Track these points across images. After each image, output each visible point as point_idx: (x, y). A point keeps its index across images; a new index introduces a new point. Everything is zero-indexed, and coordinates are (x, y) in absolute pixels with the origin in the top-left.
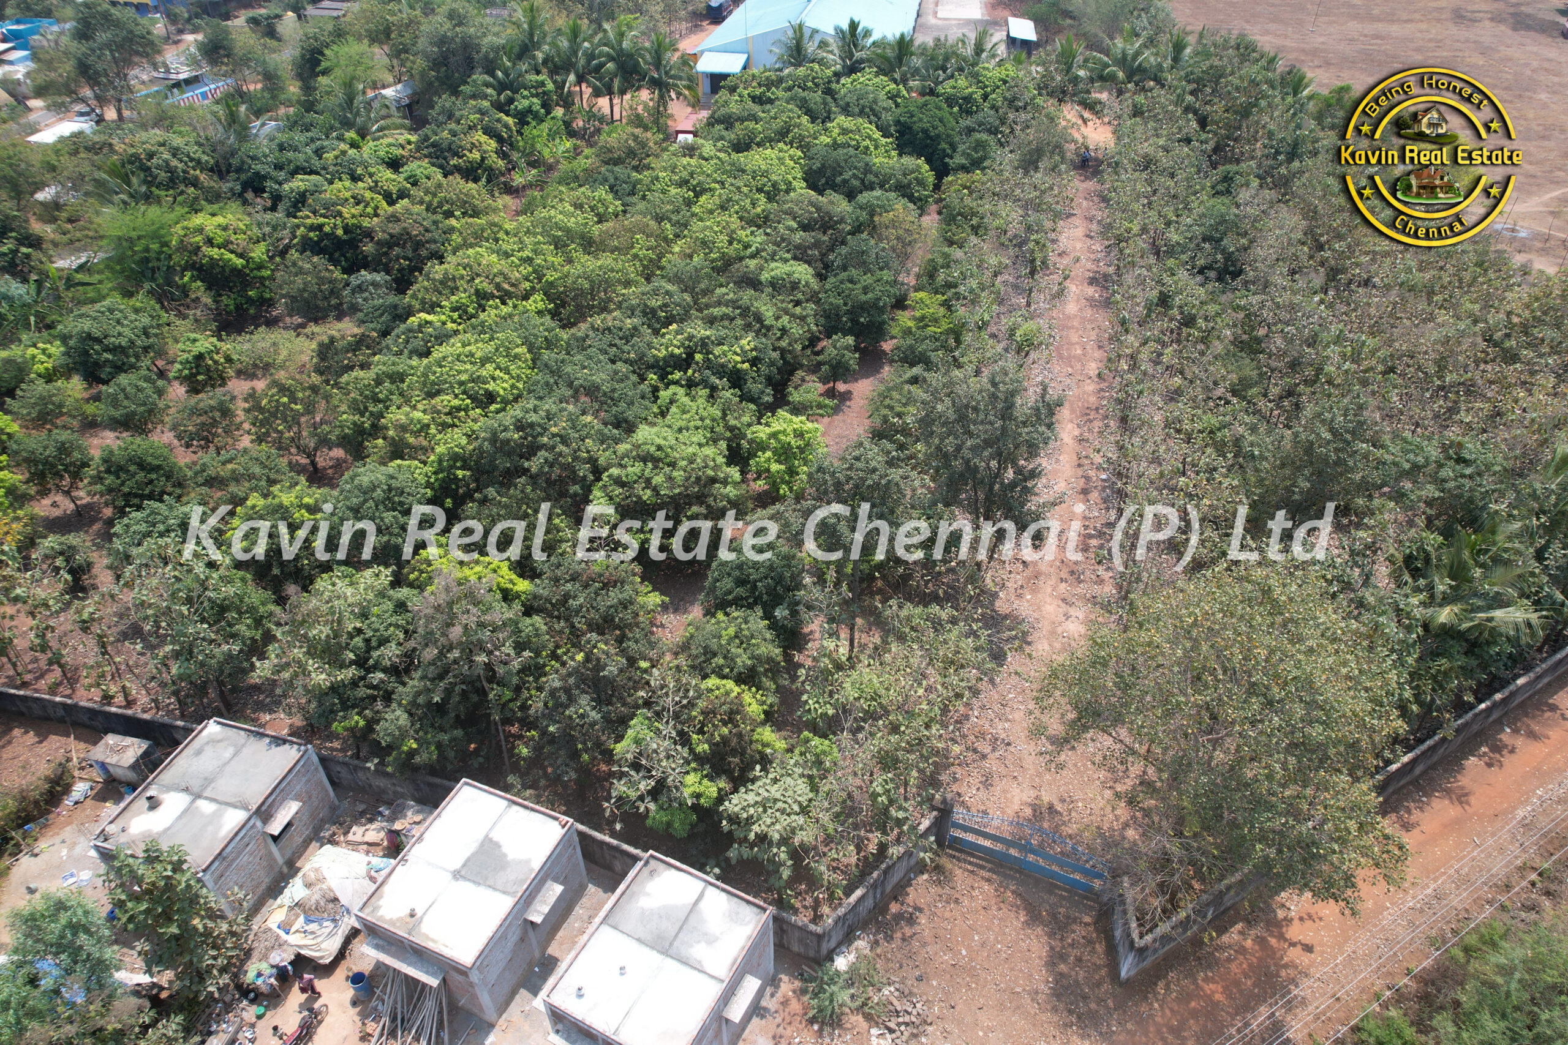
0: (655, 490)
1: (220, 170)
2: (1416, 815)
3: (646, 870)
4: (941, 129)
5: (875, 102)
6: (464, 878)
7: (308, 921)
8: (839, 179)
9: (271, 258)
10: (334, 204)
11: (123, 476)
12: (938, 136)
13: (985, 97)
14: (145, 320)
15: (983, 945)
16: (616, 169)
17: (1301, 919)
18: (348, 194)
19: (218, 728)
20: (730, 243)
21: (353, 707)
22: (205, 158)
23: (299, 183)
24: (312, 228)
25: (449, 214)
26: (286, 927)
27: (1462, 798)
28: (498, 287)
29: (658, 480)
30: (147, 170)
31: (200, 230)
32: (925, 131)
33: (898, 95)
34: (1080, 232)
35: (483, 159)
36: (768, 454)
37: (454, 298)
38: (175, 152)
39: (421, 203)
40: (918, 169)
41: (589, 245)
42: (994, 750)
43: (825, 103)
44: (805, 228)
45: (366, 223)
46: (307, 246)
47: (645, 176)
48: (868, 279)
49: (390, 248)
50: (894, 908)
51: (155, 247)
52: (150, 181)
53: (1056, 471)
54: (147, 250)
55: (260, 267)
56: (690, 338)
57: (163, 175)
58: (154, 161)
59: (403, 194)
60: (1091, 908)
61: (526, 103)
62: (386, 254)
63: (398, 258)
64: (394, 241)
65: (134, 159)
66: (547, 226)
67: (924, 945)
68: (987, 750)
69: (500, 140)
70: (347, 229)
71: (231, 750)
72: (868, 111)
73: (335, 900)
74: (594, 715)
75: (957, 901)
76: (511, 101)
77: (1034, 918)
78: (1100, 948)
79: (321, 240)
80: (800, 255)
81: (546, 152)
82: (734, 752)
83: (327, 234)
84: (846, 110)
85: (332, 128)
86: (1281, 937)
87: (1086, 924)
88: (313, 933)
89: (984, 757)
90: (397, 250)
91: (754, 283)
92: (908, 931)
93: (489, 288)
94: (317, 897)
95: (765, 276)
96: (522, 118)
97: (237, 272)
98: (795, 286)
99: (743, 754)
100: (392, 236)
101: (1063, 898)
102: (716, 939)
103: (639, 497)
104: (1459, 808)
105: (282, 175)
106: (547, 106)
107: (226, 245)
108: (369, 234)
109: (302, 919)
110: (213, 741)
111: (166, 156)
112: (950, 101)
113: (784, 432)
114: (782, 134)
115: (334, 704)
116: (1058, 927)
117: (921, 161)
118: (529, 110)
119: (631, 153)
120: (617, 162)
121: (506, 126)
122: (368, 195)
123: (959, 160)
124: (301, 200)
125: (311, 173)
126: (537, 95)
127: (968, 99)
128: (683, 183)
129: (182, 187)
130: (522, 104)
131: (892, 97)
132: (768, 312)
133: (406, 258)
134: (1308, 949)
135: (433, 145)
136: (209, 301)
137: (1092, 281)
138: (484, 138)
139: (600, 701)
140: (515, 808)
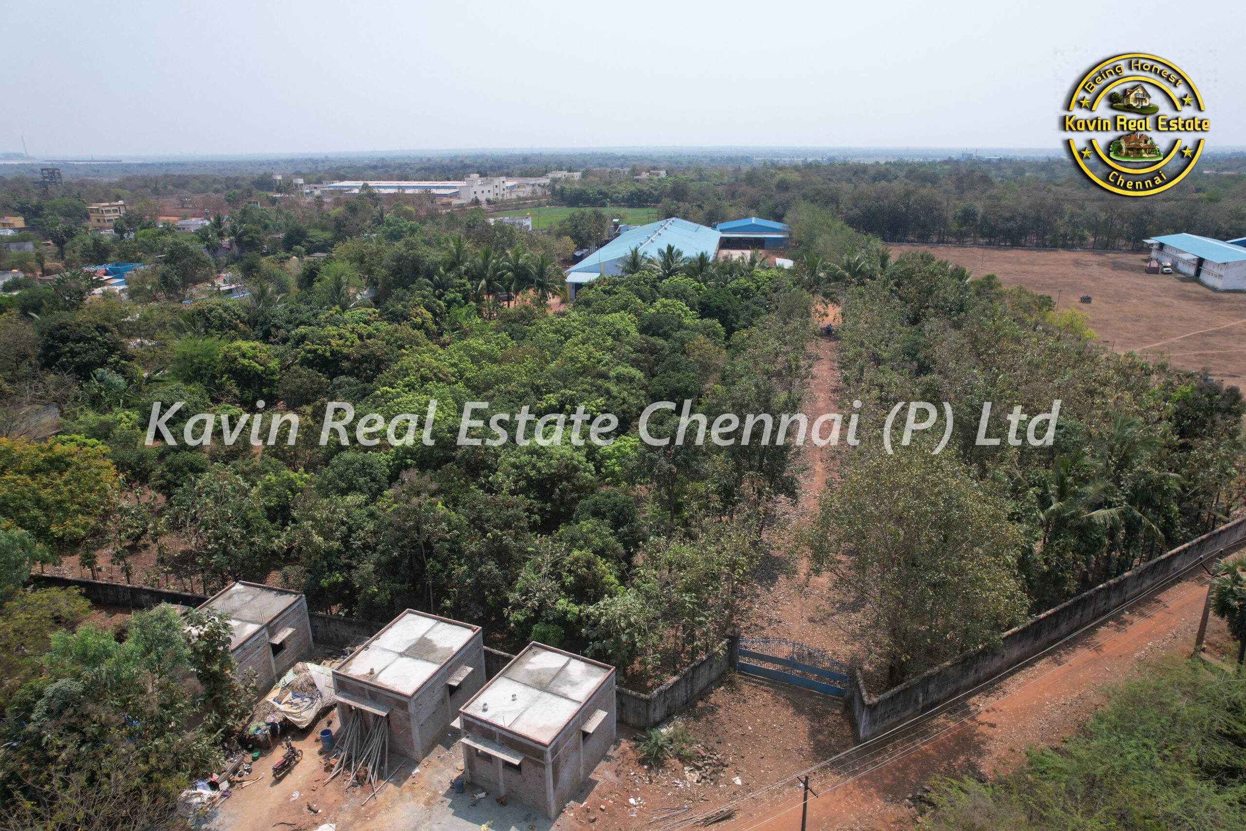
0: (539, 471)
1: (253, 323)
2: (1065, 657)
3: (530, 652)
4: (729, 306)
5: (685, 290)
6: (407, 656)
7: (295, 696)
8: (661, 331)
9: (281, 369)
10: (327, 337)
11: (179, 473)
12: (727, 311)
13: (758, 288)
14: (197, 398)
15: (764, 724)
16: (514, 325)
17: (987, 711)
18: (335, 333)
19: (242, 587)
20: (589, 359)
21: (336, 569)
22: (243, 314)
23: (302, 330)
24: (310, 351)
25: (401, 347)
26: (279, 700)
27: (1098, 649)
28: (435, 375)
29: (540, 464)
30: (208, 319)
31: (239, 348)
32: (718, 307)
33: (700, 289)
34: (826, 367)
35: (423, 323)
36: (614, 461)
37: (407, 379)
38: (226, 309)
39: (383, 340)
40: (714, 326)
41: (494, 360)
42: (770, 625)
43: (652, 293)
44: (636, 351)
45: (345, 351)
46: (305, 362)
47: (533, 328)
48: (680, 376)
49: (361, 363)
50: (700, 704)
51: (206, 360)
52: (208, 325)
53: (810, 485)
54: (201, 363)
55: (273, 373)
56: (563, 395)
57: (217, 322)
58: (213, 313)
59: (370, 336)
60: (840, 705)
61: (452, 296)
62: (358, 368)
63: (365, 369)
64: (364, 359)
65: (201, 313)
66: (467, 349)
67: (722, 724)
68: (765, 625)
69: (435, 314)
70: (332, 353)
71: (251, 597)
72: (680, 294)
73: (314, 685)
74: (496, 571)
75: (745, 701)
76: (443, 295)
77: (799, 710)
78: (847, 727)
79: (314, 359)
80: (635, 364)
81: (465, 324)
82: (591, 587)
83: (320, 355)
84: (666, 296)
85: (324, 304)
86: (973, 719)
87: (837, 715)
88: (297, 704)
89: (763, 628)
90: (365, 365)
91: (604, 376)
92: (710, 717)
93: (430, 375)
94: (302, 680)
95: (612, 374)
96: (449, 304)
97: (257, 375)
98: (631, 380)
99: (595, 588)
100: (363, 356)
101: (819, 700)
102: (577, 684)
103: (528, 474)
104: (1095, 654)
105: (290, 326)
106: (466, 298)
107: (253, 358)
108: (347, 358)
109: (290, 694)
110: (238, 592)
111: (220, 311)
112: (735, 292)
113: (624, 446)
114: (624, 307)
115: (323, 567)
116: (816, 716)
117: (716, 321)
118: (454, 300)
119: (523, 317)
120: (514, 321)
121: (439, 306)
122: (348, 334)
123: (742, 322)
124: (303, 338)
125: (310, 325)
126: (460, 292)
127: (746, 290)
128: (557, 331)
129: (227, 330)
130: (450, 296)
131: (698, 290)
132: (614, 389)
133: (371, 370)
134: (993, 726)
135: (391, 313)
136: (237, 392)
137: (834, 391)
138: (424, 311)
139: (501, 564)
140: (442, 624)
